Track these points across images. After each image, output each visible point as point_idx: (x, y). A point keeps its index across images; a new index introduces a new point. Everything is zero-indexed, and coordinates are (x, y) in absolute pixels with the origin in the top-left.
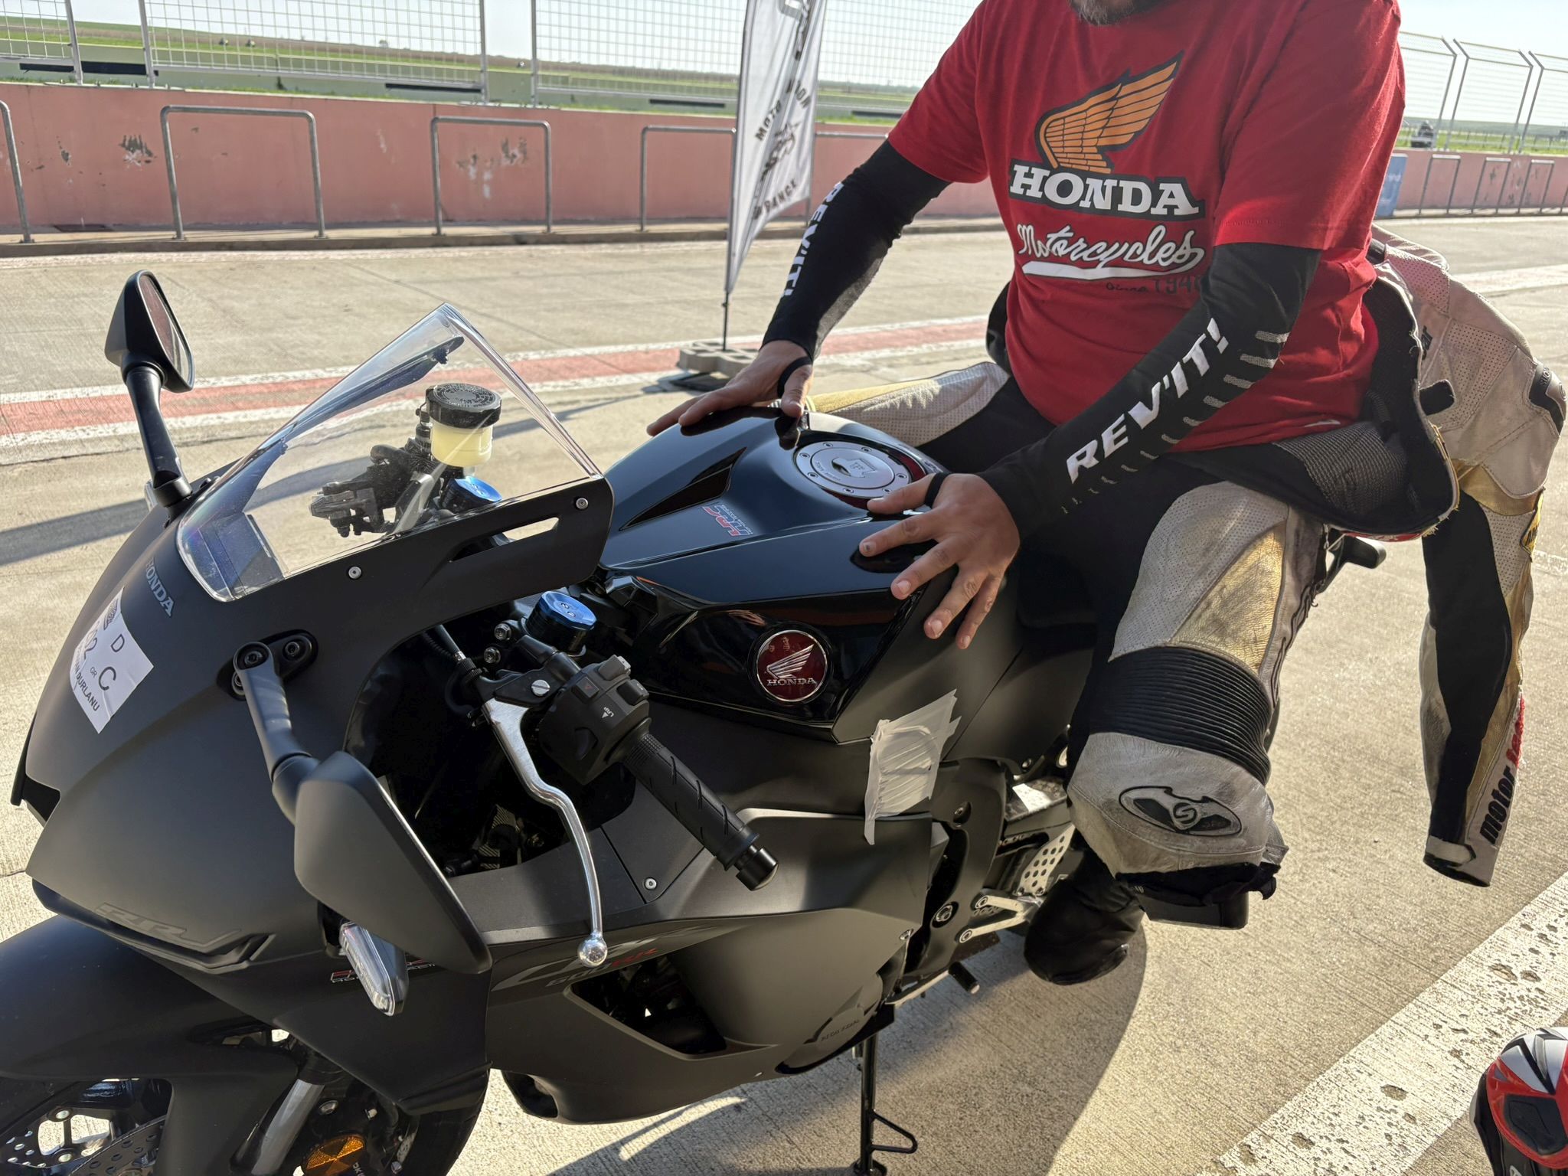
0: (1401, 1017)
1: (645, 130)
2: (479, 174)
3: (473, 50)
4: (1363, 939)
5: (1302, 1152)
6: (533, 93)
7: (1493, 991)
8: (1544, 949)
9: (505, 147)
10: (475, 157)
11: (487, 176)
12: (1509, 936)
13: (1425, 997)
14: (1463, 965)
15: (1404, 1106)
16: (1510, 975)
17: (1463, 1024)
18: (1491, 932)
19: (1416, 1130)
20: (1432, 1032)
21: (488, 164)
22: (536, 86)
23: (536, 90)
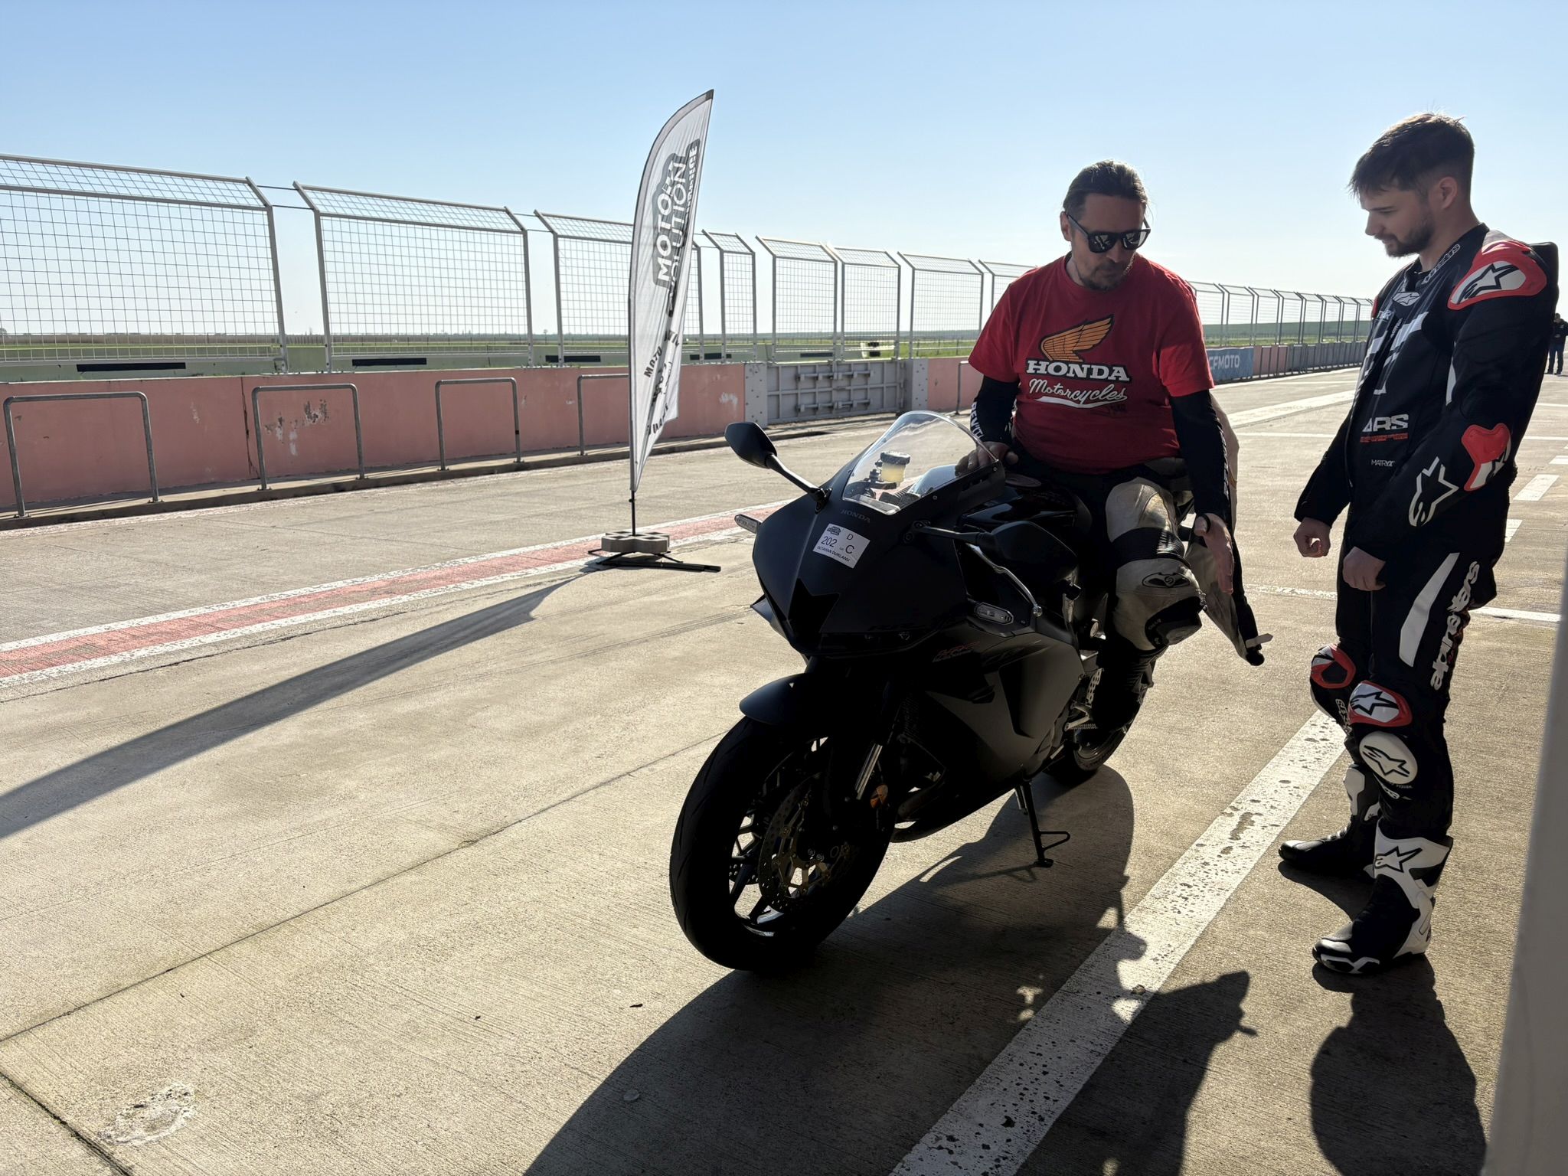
0: (1274, 760)
1: (438, 384)
2: (285, 435)
3: (272, 329)
4: (1242, 741)
5: (1257, 804)
6: (327, 361)
7: (1311, 746)
8: (1324, 730)
9: (307, 409)
10: (281, 420)
11: (293, 436)
12: (1307, 729)
13: (1280, 753)
14: (1291, 741)
15: (1291, 785)
16: (1315, 741)
17: (1302, 758)
18: (1298, 729)
19: (1301, 791)
20: (1291, 763)
21: (293, 425)
22: (330, 354)
23: (330, 359)
